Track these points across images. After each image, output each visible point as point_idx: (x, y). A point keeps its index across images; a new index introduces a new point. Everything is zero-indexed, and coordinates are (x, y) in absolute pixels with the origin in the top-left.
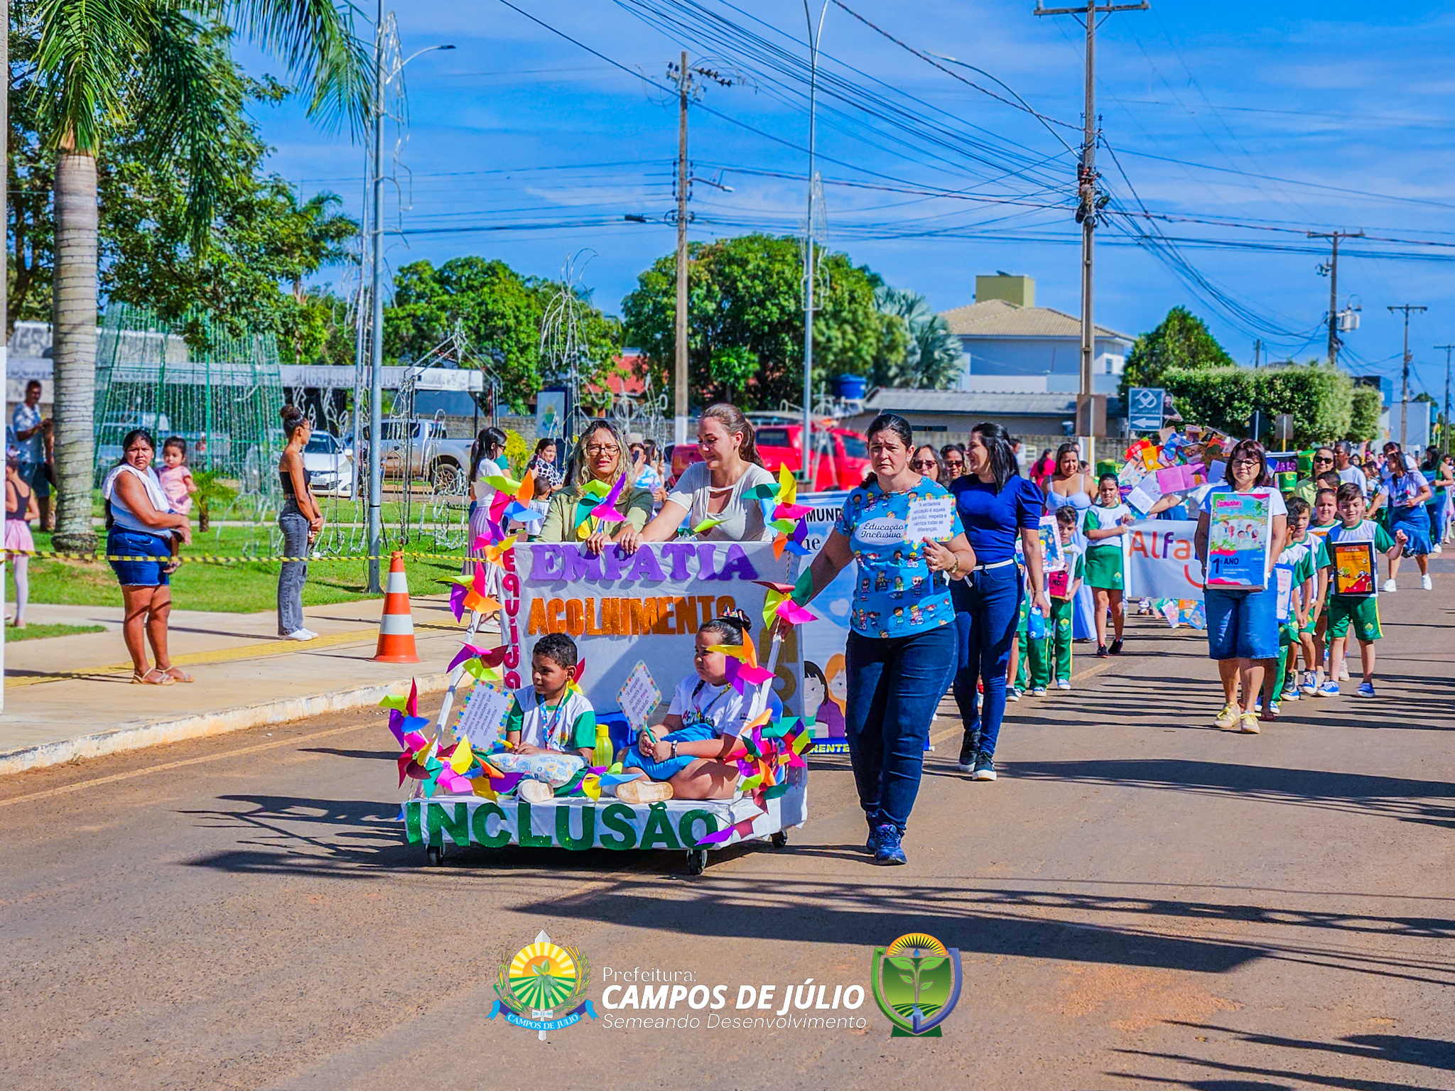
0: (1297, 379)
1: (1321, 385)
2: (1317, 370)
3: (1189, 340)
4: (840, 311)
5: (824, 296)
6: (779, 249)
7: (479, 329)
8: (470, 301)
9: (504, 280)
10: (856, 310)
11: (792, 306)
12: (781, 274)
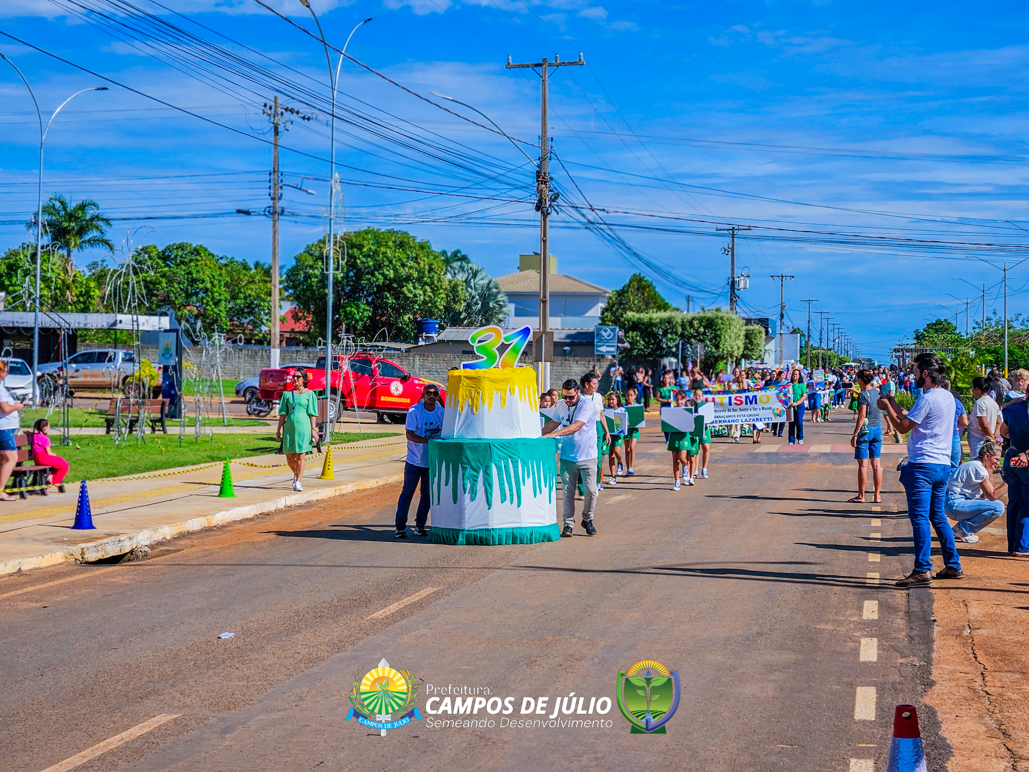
0: (708, 320)
1: (722, 324)
2: (720, 314)
3: (644, 295)
4: (423, 277)
5: (411, 268)
6: (384, 238)
7: (188, 289)
8: (181, 271)
9: (204, 258)
10: (433, 277)
11: (391, 274)
12: (384, 253)
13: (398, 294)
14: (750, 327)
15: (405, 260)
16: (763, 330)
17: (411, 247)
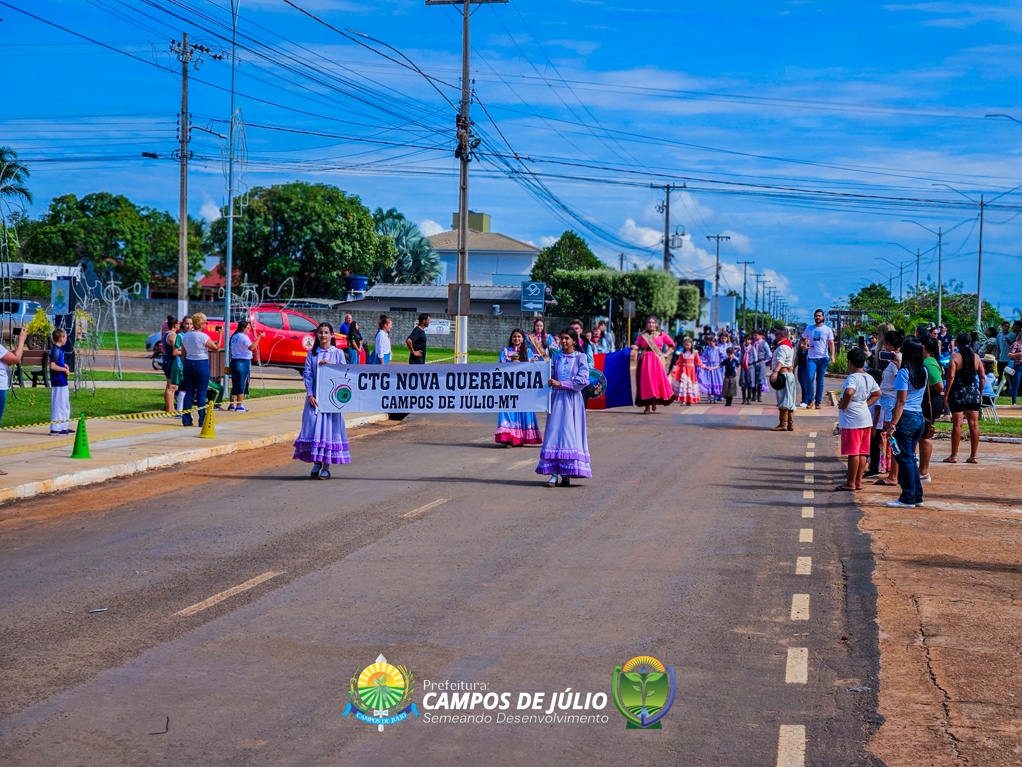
0: (640, 278)
1: (655, 282)
2: (653, 273)
3: (576, 252)
4: (352, 233)
5: (341, 223)
6: (313, 192)
7: (107, 241)
8: (100, 222)
9: (125, 209)
10: (362, 232)
11: (320, 229)
12: (313, 208)
13: (326, 250)
14: (684, 287)
15: (333, 215)
16: (698, 290)
17: (340, 202)
